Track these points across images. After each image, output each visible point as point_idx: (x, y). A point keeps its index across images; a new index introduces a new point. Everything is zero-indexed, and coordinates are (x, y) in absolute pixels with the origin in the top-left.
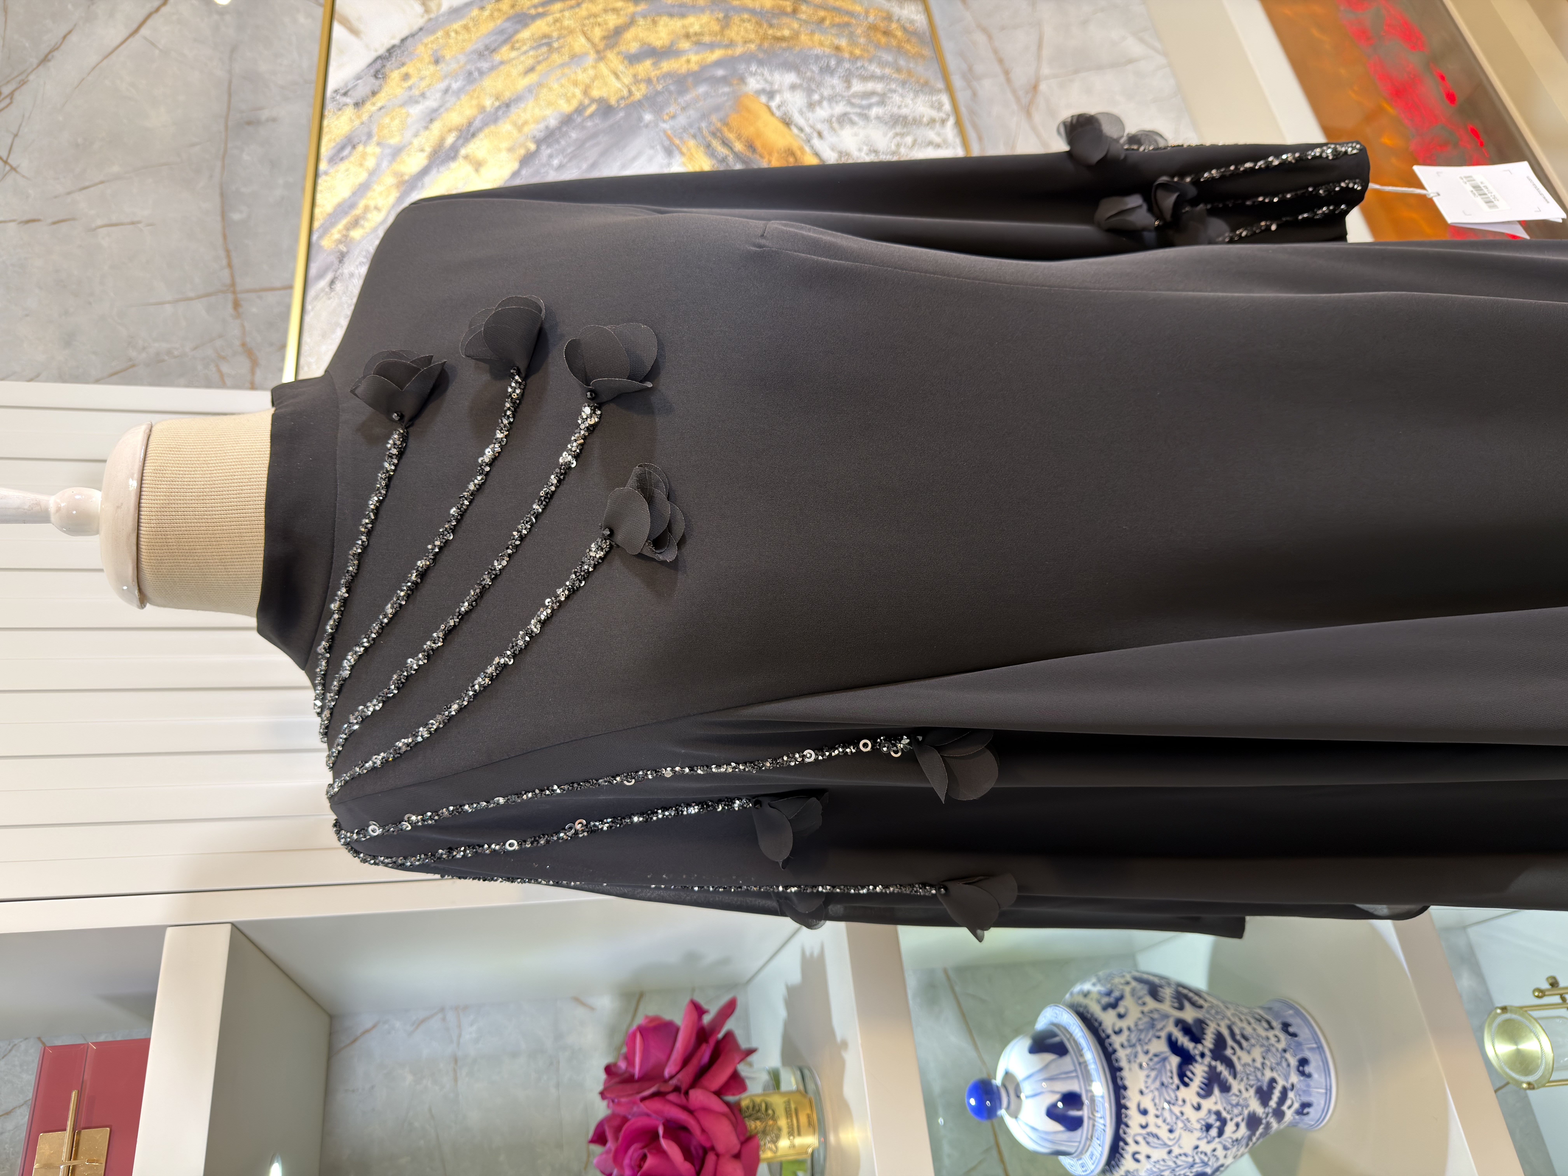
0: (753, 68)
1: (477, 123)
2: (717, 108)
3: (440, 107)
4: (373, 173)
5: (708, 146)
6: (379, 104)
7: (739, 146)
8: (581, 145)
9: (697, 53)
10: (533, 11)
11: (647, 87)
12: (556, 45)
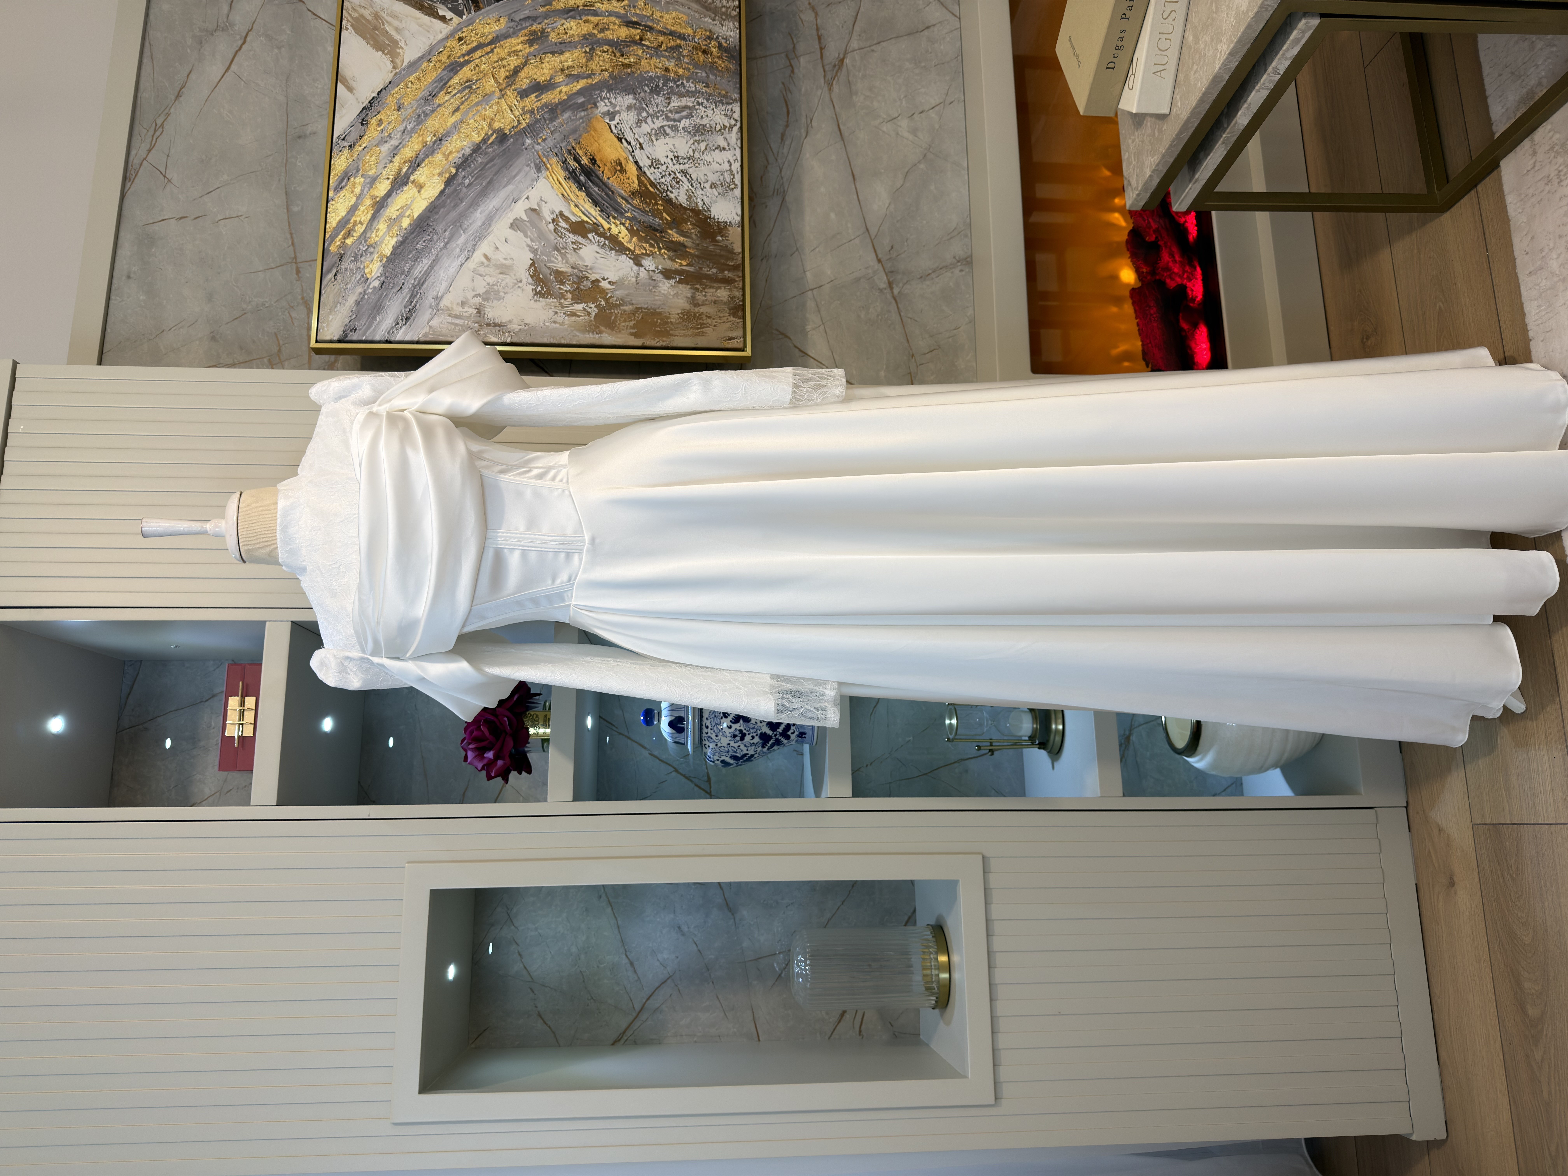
0: (604, 94)
1: (421, 156)
2: (574, 131)
3: (400, 143)
4: (359, 198)
5: (565, 162)
6: (364, 145)
7: (585, 161)
8: (483, 167)
9: (567, 85)
10: (462, 60)
11: (531, 116)
12: (474, 87)
